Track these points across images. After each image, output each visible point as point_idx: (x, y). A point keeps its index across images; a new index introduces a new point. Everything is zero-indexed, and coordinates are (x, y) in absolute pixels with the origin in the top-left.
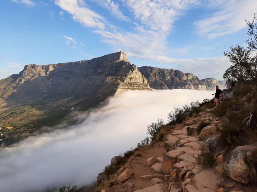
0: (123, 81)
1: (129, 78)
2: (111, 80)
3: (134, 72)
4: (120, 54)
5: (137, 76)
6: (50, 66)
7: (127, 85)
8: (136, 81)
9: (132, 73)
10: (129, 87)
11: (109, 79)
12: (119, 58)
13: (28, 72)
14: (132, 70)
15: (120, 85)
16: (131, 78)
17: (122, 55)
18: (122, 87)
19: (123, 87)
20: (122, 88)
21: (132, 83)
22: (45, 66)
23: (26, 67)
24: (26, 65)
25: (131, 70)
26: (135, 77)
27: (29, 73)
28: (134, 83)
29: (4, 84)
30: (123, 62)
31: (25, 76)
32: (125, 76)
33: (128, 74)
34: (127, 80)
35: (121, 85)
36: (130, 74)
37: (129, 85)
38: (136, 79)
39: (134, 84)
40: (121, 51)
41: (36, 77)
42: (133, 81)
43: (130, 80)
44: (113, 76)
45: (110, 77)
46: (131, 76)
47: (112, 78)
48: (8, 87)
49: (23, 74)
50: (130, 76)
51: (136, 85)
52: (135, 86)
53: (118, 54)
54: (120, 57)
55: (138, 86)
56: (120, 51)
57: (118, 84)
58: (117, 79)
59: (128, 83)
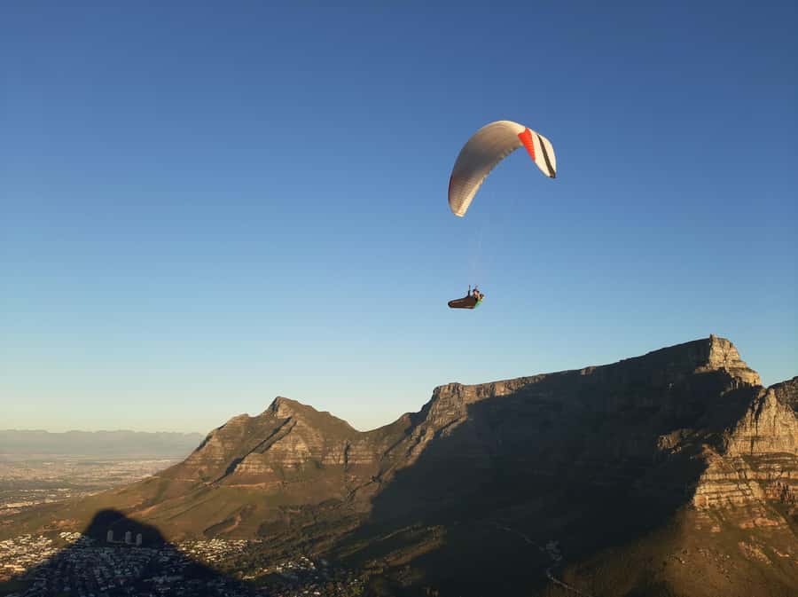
0: (722, 451)
1: (746, 438)
2: (678, 445)
3: (764, 415)
4: (710, 347)
5: (779, 427)
6: (497, 387)
7: (739, 464)
8: (775, 450)
9: (757, 418)
10: (750, 475)
11: (668, 441)
12: (705, 361)
13: (441, 407)
14: (756, 407)
15: (707, 470)
16: (755, 439)
17: (716, 348)
18: (717, 477)
19: (721, 476)
20: (719, 482)
21: (760, 457)
22: (484, 387)
23: (437, 391)
24: (437, 388)
25: (753, 409)
26: (770, 434)
27: (444, 409)
28: (767, 456)
29: (386, 441)
30: (721, 376)
31: (434, 417)
32: (731, 433)
33: (739, 423)
34: (737, 447)
35: (713, 466)
36: (748, 424)
37: (748, 467)
38: (774, 440)
39: (772, 462)
40: (711, 336)
41: (462, 420)
42: (762, 448)
43: (752, 446)
44: (685, 430)
45: (675, 434)
46: (754, 430)
47: (681, 436)
48: (394, 450)
49: (430, 412)
50: (750, 433)
51: (777, 466)
52: (774, 470)
53: (701, 348)
54: (711, 358)
55: (789, 470)
56: (709, 337)
57: (702, 466)
58: (701, 440)
59: (745, 457)
